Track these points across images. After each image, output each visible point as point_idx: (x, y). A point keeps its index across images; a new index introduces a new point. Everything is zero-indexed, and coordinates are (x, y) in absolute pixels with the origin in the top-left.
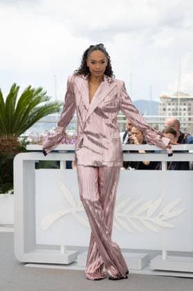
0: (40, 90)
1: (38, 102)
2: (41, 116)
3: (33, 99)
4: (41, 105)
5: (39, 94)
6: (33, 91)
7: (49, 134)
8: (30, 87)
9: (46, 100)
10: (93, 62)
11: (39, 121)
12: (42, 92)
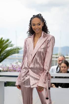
0: (8, 40)
1: (7, 47)
2: (8, 56)
3: (4, 45)
4: (8, 49)
5: (7, 43)
6: (4, 41)
7: (12, 66)
8: (2, 38)
9: (11, 46)
10: (34, 25)
11: (7, 58)
12: (9, 41)
